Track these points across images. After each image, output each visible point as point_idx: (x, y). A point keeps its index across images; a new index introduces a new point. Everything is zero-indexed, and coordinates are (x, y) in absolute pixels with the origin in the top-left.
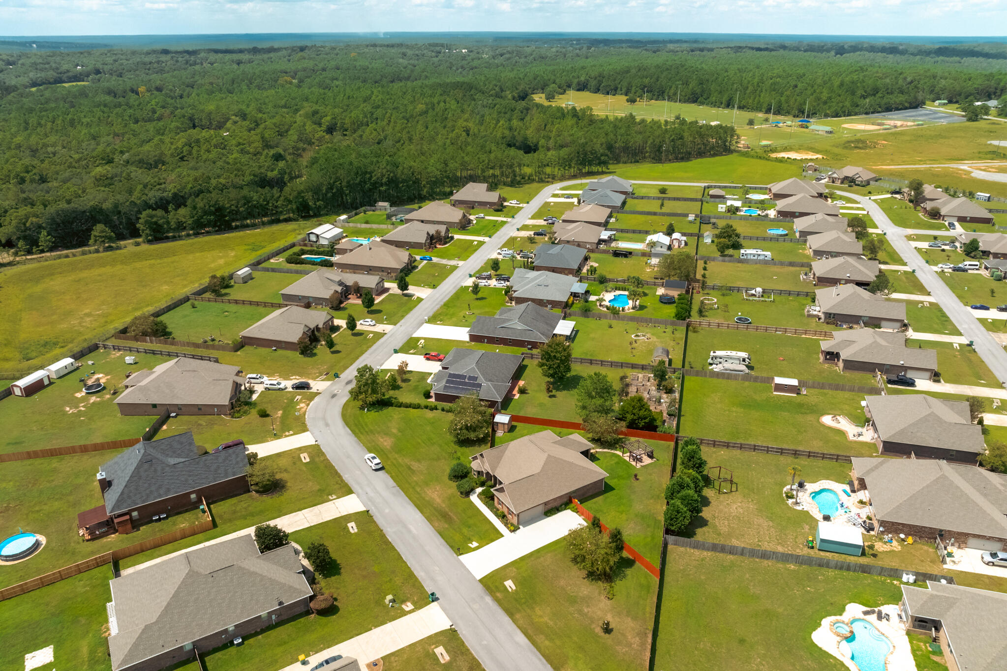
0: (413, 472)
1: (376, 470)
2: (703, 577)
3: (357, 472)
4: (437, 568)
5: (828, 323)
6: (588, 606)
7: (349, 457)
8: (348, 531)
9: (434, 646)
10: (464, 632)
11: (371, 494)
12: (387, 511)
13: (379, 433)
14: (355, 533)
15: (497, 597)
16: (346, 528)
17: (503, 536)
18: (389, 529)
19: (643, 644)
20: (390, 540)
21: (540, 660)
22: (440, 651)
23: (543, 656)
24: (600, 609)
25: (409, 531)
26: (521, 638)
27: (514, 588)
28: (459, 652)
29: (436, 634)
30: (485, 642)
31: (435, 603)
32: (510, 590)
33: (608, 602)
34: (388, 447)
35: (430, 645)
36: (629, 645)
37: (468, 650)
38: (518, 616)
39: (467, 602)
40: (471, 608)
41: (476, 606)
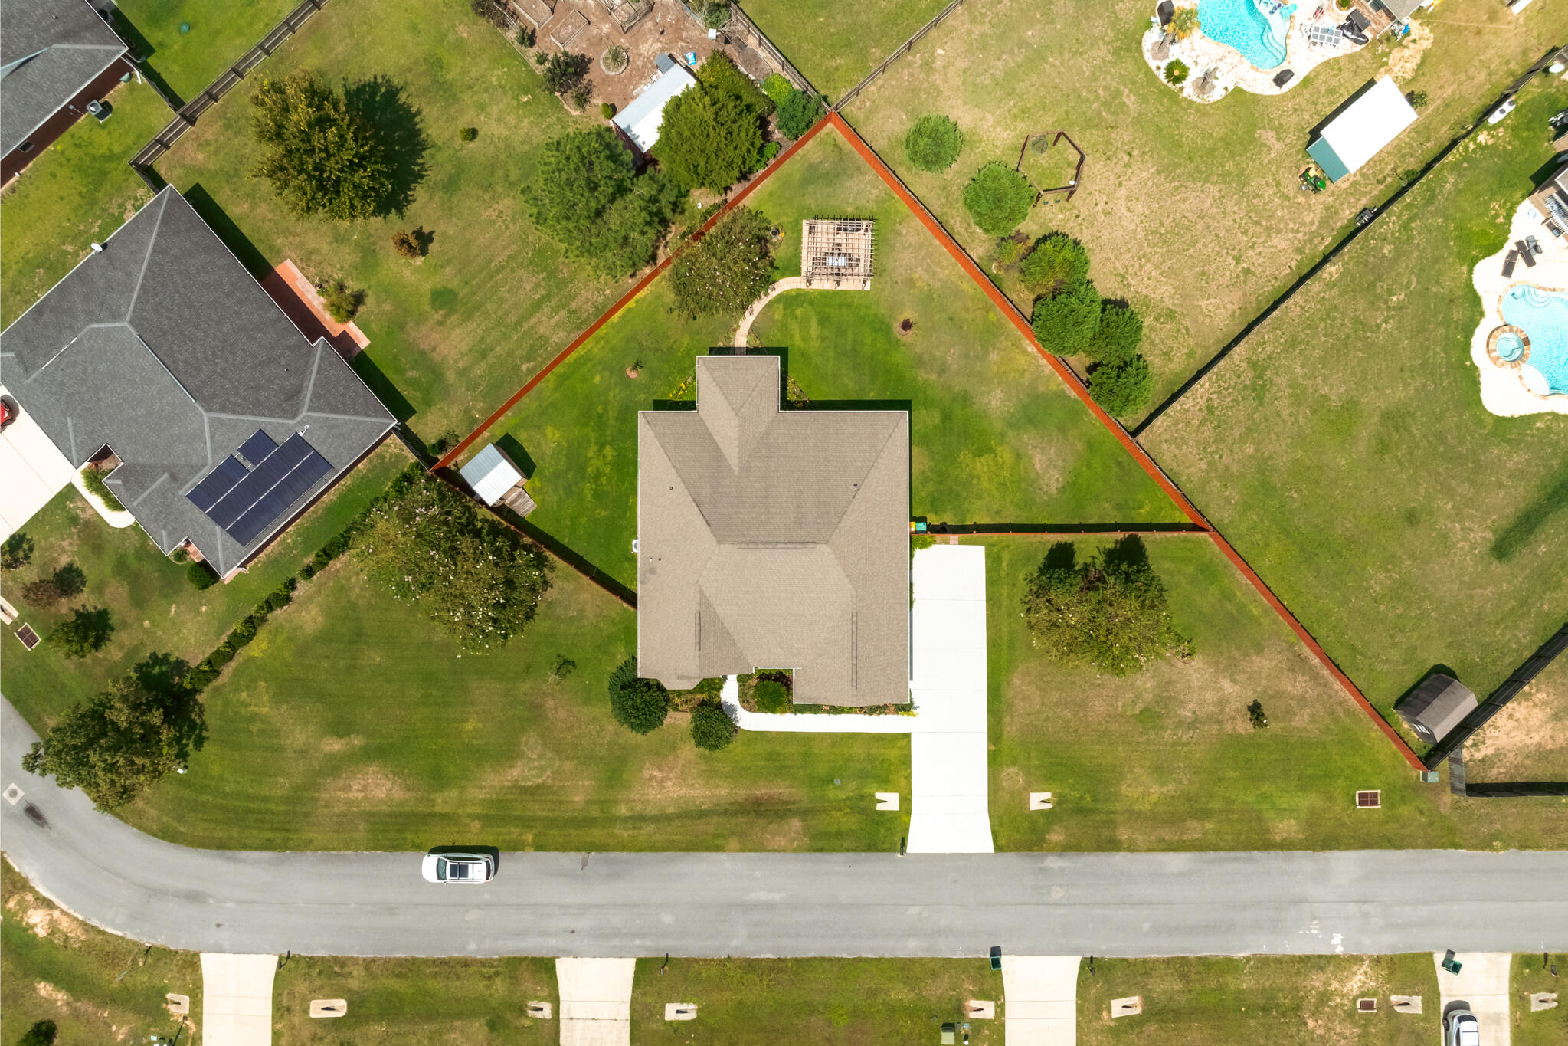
2: (1250, 450)
3: (469, 917)
4: (914, 910)
6: (1182, 703)
7: (390, 909)
8: (686, 1024)
9: (1105, 1014)
10: (1104, 947)
11: (584, 923)
12: (667, 918)
13: (314, 786)
14: (698, 1010)
15: (1057, 844)
16: (676, 1026)
17: (907, 735)
18: (734, 943)
19: (1315, 677)
20: (771, 956)
21: (1235, 859)
22: (1118, 1008)
23: (1232, 849)
24: (1202, 688)
25: (769, 906)
26: (1176, 862)
27: (1047, 795)
28: (1139, 978)
29: (1079, 995)
30: (1146, 926)
31: (1004, 960)
32: (1049, 806)
33: (1197, 662)
35: (1099, 1019)
36: (1302, 700)
37: (1145, 961)
38: (1123, 834)
39: (1038, 904)
40: (1056, 905)
41: (1057, 894)
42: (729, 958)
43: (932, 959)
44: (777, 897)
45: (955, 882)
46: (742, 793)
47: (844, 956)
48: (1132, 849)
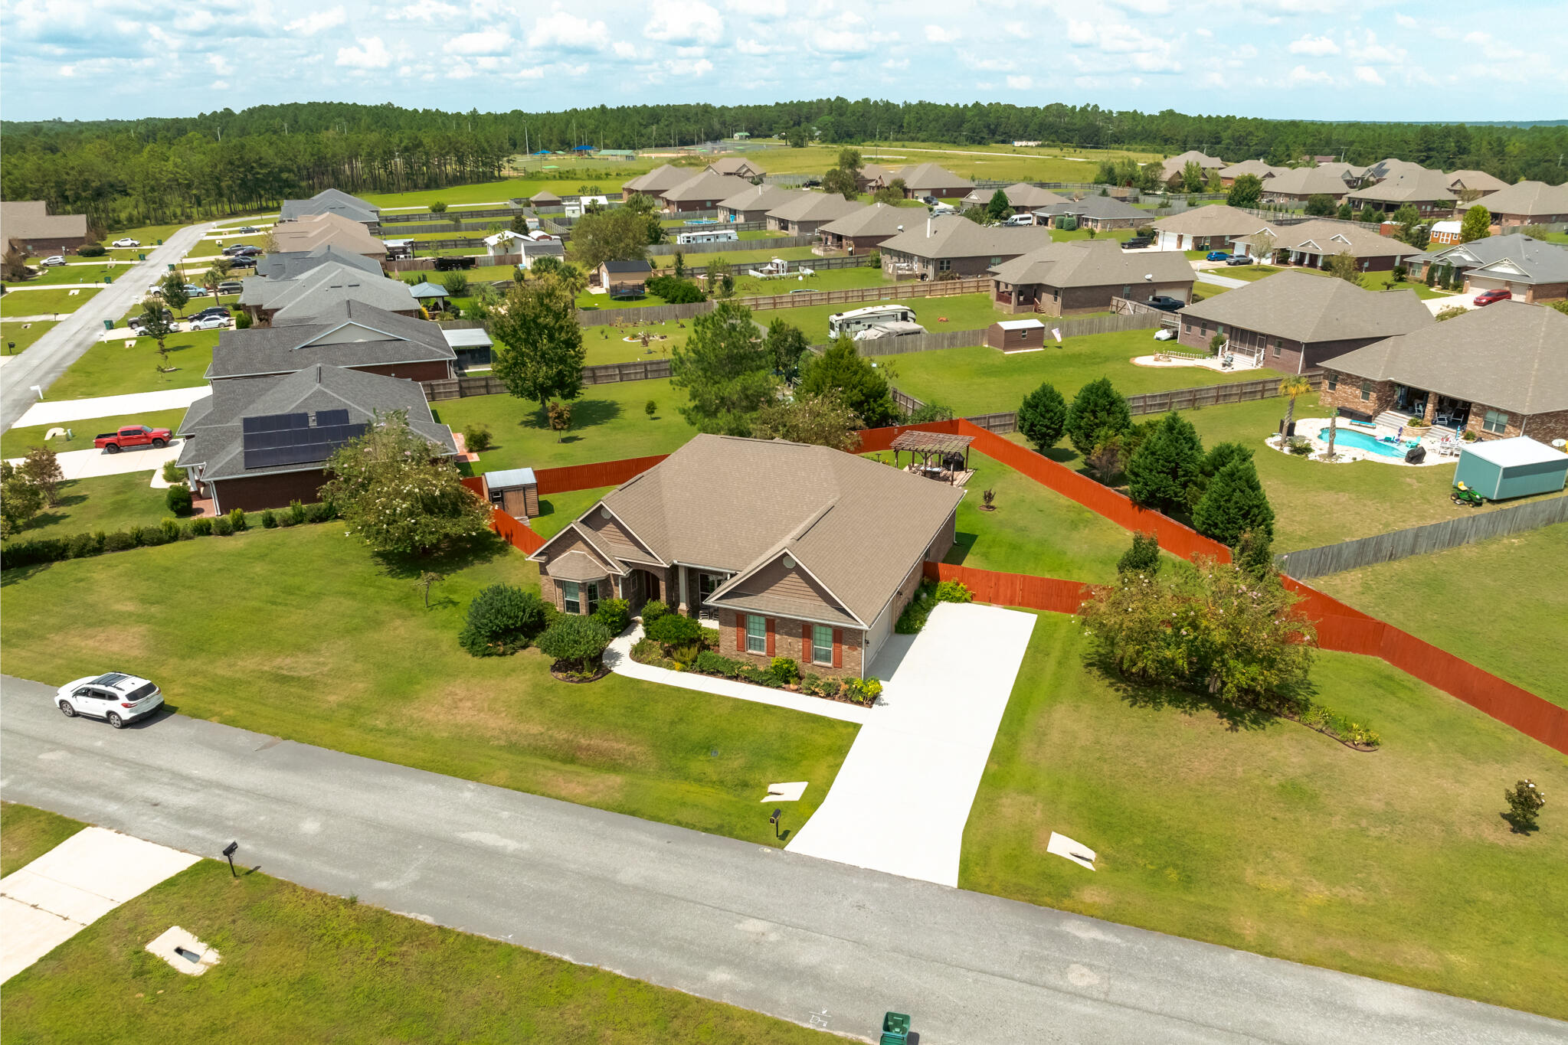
0: (309, 684)
1: (141, 721)
3: (47, 757)
4: (753, 926)
5: (941, 279)
8: (171, 974)
11: (181, 799)
13: (60, 629)
14: (216, 970)
16: (147, 969)
17: (857, 727)
34: (136, 652)
39: (1031, 983)
40: (1077, 995)
41: (1080, 977)
42: (353, 902)
43: (753, 1017)
44: (511, 845)
45: (859, 907)
46: (561, 735)
47: (567, 957)
48: (1266, 949)
